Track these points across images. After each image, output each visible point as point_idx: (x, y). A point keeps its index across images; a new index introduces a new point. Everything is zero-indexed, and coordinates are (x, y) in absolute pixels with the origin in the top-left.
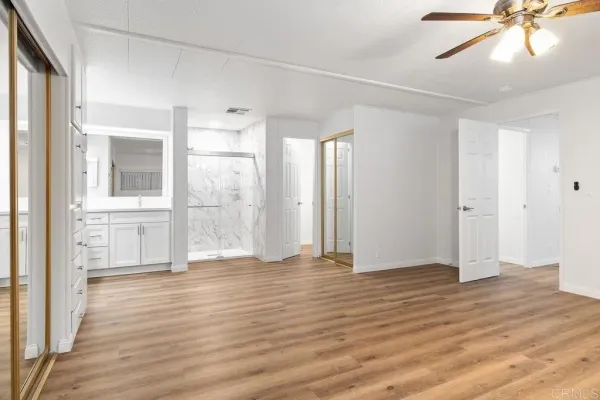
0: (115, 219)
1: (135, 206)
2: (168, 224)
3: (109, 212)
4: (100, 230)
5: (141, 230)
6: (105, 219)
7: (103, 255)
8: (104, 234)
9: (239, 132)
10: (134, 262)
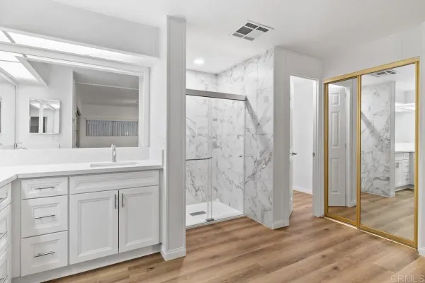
0: (78, 187)
1: (108, 164)
2: (157, 188)
3: (68, 176)
4: (52, 205)
5: (119, 202)
6: (61, 187)
7: (60, 247)
8: (60, 211)
9: (216, 75)
10: (110, 250)
